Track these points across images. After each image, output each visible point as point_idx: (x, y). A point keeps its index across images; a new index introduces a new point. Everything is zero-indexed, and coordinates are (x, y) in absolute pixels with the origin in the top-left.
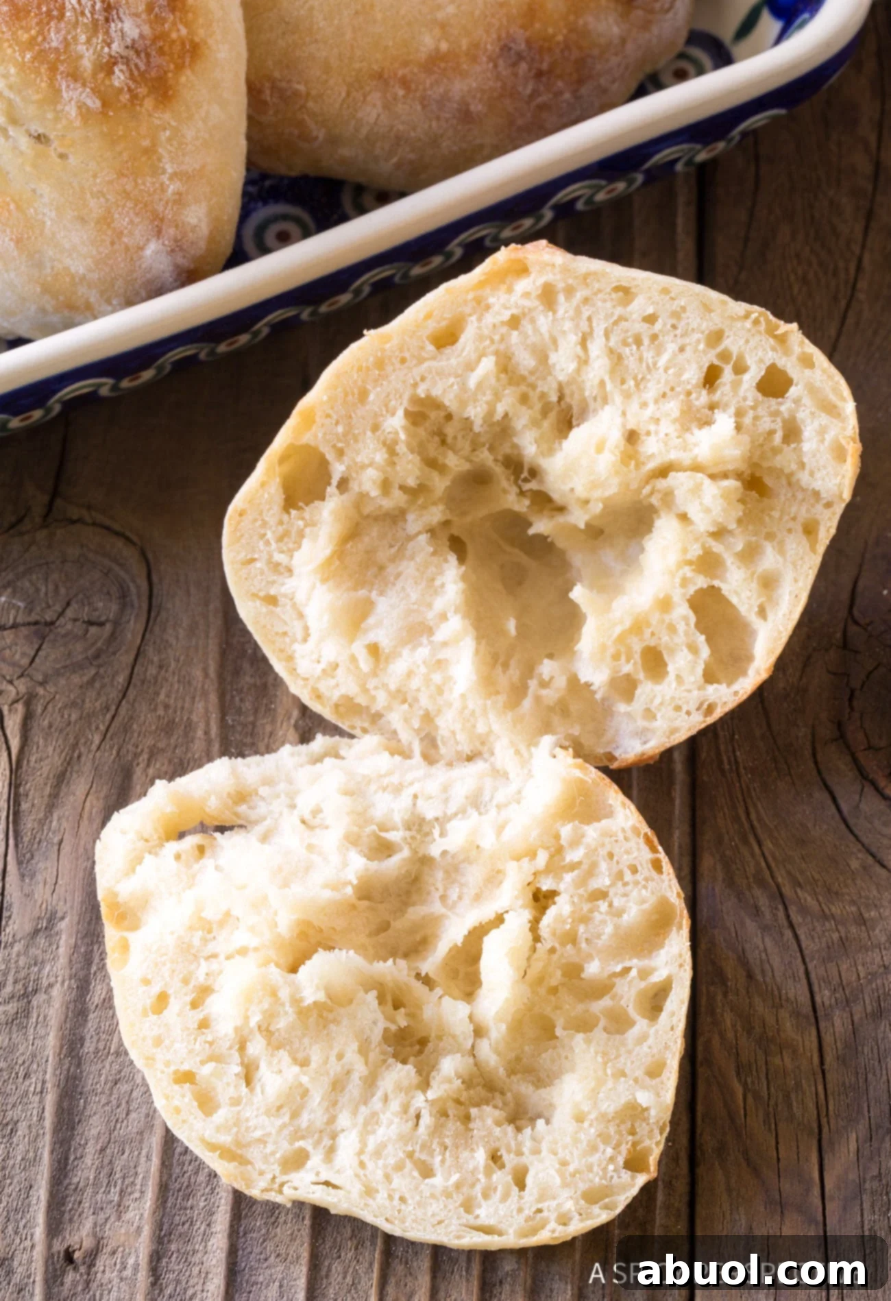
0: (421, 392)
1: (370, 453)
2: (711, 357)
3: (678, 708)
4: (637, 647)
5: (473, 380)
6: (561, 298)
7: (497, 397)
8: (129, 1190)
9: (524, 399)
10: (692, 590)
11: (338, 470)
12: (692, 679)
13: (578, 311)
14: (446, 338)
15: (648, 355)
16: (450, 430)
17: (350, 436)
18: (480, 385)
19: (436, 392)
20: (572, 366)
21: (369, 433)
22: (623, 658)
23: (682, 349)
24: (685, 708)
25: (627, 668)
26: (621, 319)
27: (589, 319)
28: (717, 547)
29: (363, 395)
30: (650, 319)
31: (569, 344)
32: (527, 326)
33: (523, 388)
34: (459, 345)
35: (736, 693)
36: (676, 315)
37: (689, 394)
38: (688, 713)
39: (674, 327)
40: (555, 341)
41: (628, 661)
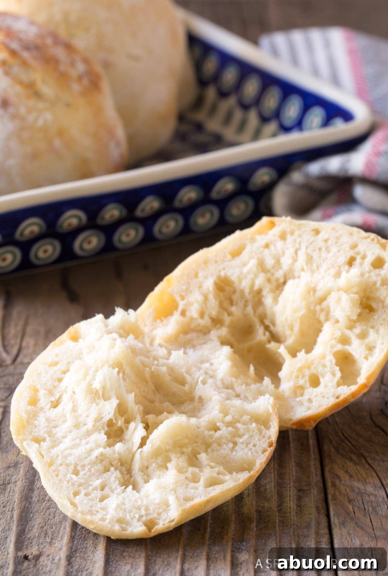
0: (222, 274)
1: (196, 298)
2: (352, 253)
3: (324, 397)
4: (307, 373)
5: (245, 270)
6: (289, 236)
7: (256, 276)
8: (56, 538)
9: (269, 281)
10: (335, 349)
11: (181, 305)
12: (331, 384)
13: (295, 241)
14: (236, 253)
15: (324, 254)
16: (235, 297)
17: (188, 291)
18: (249, 272)
19: (229, 274)
20: (290, 261)
21: (197, 289)
22: (300, 377)
23: (339, 251)
24: (326, 396)
25: (301, 382)
26: (314, 241)
27: (300, 243)
28: (348, 332)
29: (196, 276)
30: (326, 241)
31: (290, 252)
32: (272, 247)
33: (269, 275)
34: (242, 256)
35: (351, 390)
36: (338, 238)
37: (340, 267)
38: (328, 398)
39: (336, 243)
40: (283, 253)
41: (302, 379)
